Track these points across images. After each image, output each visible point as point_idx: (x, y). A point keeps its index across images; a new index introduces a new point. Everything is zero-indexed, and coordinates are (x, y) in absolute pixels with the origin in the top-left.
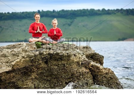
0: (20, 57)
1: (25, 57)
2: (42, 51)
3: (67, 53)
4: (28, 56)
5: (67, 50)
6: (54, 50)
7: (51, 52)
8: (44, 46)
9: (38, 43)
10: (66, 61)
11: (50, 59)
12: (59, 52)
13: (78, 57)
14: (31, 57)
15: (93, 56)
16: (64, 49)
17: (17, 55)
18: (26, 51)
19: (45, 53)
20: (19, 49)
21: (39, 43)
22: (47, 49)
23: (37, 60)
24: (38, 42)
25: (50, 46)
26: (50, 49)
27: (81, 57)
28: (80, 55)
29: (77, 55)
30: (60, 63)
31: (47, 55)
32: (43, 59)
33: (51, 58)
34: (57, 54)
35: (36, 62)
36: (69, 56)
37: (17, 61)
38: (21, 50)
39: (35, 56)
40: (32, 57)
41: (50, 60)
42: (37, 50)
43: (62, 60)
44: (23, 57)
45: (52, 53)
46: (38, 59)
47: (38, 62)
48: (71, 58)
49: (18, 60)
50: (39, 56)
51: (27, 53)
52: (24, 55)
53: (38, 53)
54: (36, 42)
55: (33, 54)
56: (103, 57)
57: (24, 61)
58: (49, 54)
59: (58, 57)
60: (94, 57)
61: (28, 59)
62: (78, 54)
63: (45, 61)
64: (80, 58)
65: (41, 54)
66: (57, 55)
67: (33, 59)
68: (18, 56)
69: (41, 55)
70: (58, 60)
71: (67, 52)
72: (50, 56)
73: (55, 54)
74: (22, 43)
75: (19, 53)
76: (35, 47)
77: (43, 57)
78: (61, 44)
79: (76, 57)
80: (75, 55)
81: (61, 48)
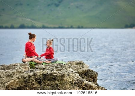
0: (14, 78)
1: (19, 77)
2: (36, 72)
3: (61, 74)
4: (23, 77)
5: (61, 70)
6: (48, 70)
7: (45, 72)
8: (37, 66)
10: (59, 81)
11: (44, 79)
12: (53, 72)
13: (72, 77)
14: (25, 78)
15: (87, 73)
16: (57, 69)
17: (12, 75)
18: (20, 72)
19: (39, 74)
20: (14, 70)
21: (33, 63)
22: (41, 69)
23: (31, 81)
25: (43, 66)
26: (44, 69)
27: (74, 76)
28: (73, 74)
29: (71, 74)
30: (53, 83)
31: (41, 76)
32: (36, 79)
33: (44, 78)
34: (51, 74)
35: (29, 82)
36: (62, 76)
37: (11, 81)
38: (16, 71)
39: (29, 77)
40: (26, 78)
41: (44, 80)
42: (30, 71)
43: (55, 80)
44: (17, 78)
45: (46, 73)
46: (32, 80)
47: (31, 83)
48: (65, 78)
49: (13, 81)
50: (33, 76)
51: (21, 74)
52: (18, 75)
53: (32, 73)
55: (27, 75)
56: (97, 74)
57: (18, 81)
58: (43, 74)
59: (51, 77)
60: (88, 74)
61: (21, 80)
62: (72, 74)
63: (39, 81)
65: (35, 75)
67: (27, 80)
68: (12, 77)
70: (51, 80)
71: (61, 72)
72: (44, 76)
73: (49, 75)
74: (16, 64)
75: (13, 74)
76: (29, 67)
77: (37, 77)
78: (55, 64)
79: (70, 77)
80: (68, 75)
81: (55, 68)
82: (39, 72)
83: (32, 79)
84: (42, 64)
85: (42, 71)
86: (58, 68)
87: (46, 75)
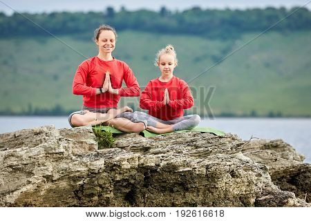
0: (37, 178)
1: (56, 176)
2: (117, 158)
3: (207, 167)
4: (68, 175)
5: (206, 154)
6: (160, 155)
7: (151, 160)
8: (122, 141)
9: (104, 128)
10: (201, 193)
11: (146, 186)
12: (178, 160)
13: (245, 180)
14: (76, 179)
16: (194, 151)
17: (28, 169)
18: (59, 157)
19: (126, 165)
20: (35, 151)
21: (107, 129)
22: (134, 149)
23: (98, 189)
24: (104, 124)
25: (144, 141)
26: (146, 150)
27: (254, 178)
28: (250, 172)
29: (241, 172)
31: (134, 172)
32: (117, 185)
33: (147, 182)
34: (171, 169)
35: (92, 195)
36: (212, 177)
37: (24, 189)
38: (43, 154)
39: (92, 174)
40: (80, 178)
41: (145, 189)
42: (98, 155)
43: (187, 190)
44: (49, 178)
45: (153, 164)
46: (100, 186)
47: (100, 196)
48: (221, 184)
49: (30, 188)
50: (105, 174)
51: (63, 165)
52: (51, 169)
53: (100, 164)
54: (98, 125)
55: (83, 169)
58: (142, 169)
59: (171, 179)
60: (300, 180)
61: (64, 184)
62: (246, 170)
63: (127, 191)
64: (250, 183)
65: (112, 168)
66: (170, 172)
67: (82, 186)
68: (30, 174)
69: (112, 170)
70: (172, 191)
71: (207, 162)
72: (145, 174)
73: (162, 169)
74: (45, 129)
75: (35, 163)
76: (93, 142)
77: (118, 178)
78: (187, 136)
79: (238, 180)
80: (233, 174)
81: (185, 149)
82: (127, 159)
83: (101, 182)
84: (142, 134)
85: (137, 155)
86: (197, 147)
87: (153, 170)
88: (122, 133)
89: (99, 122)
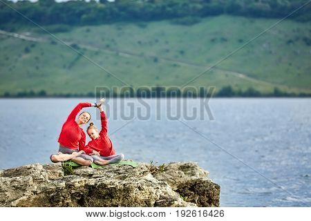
0: (28, 193)
1: (39, 192)
2: (73, 181)
3: (124, 185)
4: (45, 191)
5: (124, 178)
6: (98, 179)
7: (92, 182)
8: (78, 171)
9: (68, 163)
10: (121, 199)
11: (89, 195)
12: (107, 182)
13: (147, 191)
14: (49, 193)
15: (195, 185)
16: (118, 176)
17: (23, 187)
18: (41, 181)
19: (77, 185)
20: (27, 178)
22: (84, 176)
23: (62, 198)
24: (69, 161)
25: (90, 170)
26: (90, 176)
27: (154, 190)
28: (151, 187)
29: (144, 187)
30: (109, 204)
31: (82, 189)
32: (73, 196)
34: (104, 186)
35: (59, 201)
36: (127, 190)
37: (21, 199)
38: (31, 179)
39: (58, 190)
40: (52, 192)
41: (89, 198)
42: (63, 179)
43: (113, 198)
44: (35, 193)
45: (93, 184)
46: (63, 196)
47: (63, 202)
48: (133, 195)
49: (25, 198)
50: (66, 190)
51: (43, 185)
52: (36, 187)
53: (63, 184)
54: (64, 162)
55: (53, 187)
56: (218, 187)
57: (35, 199)
58: (87, 186)
59: (104, 192)
60: (196, 188)
61: (43, 195)
62: (148, 186)
63: (79, 198)
64: (151, 193)
65: (69, 186)
66: (103, 188)
67: (53, 196)
68: (24, 190)
69: (70, 187)
70: (104, 198)
71: (124, 182)
72: (90, 189)
73: (99, 186)
74: (33, 166)
75: (26, 184)
76: (61, 172)
77: (73, 191)
78: (115, 167)
79: (143, 192)
80: (139, 188)
81: (112, 175)
82: (79, 182)
83: (63, 194)
84: (90, 166)
85: (85, 179)
86: (120, 174)
87: (93, 187)
88: (80, 166)
89: (65, 159)
